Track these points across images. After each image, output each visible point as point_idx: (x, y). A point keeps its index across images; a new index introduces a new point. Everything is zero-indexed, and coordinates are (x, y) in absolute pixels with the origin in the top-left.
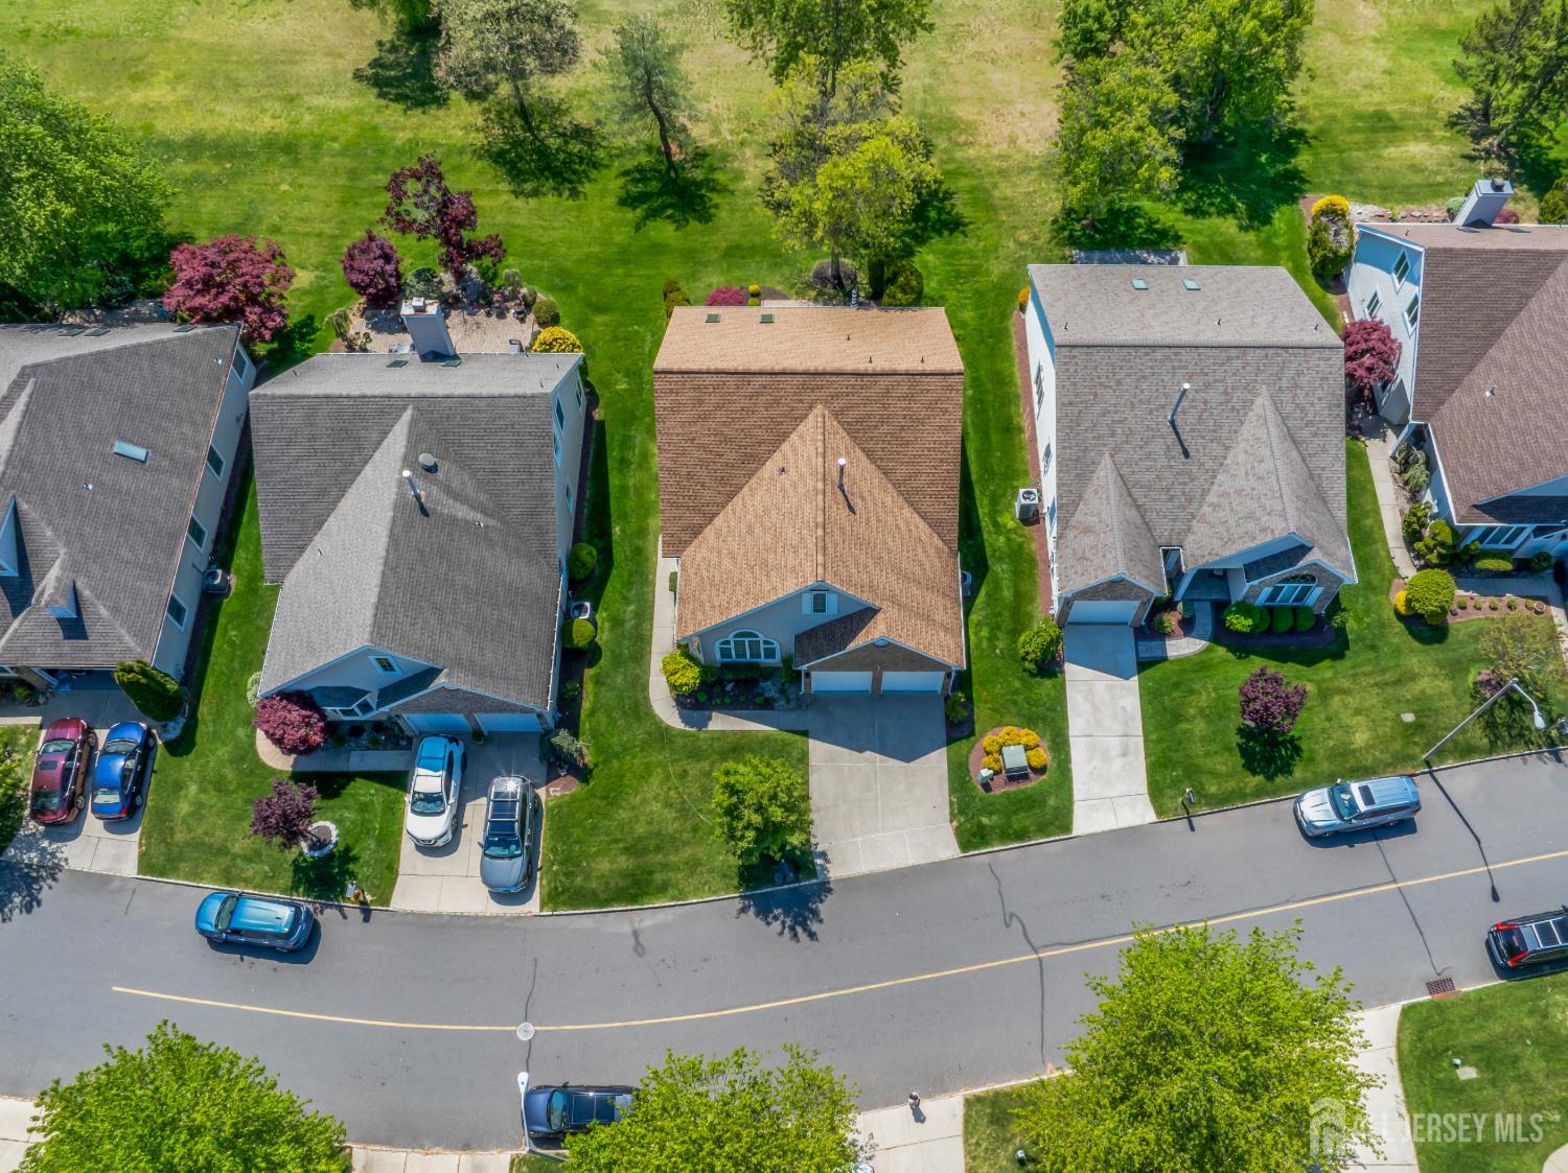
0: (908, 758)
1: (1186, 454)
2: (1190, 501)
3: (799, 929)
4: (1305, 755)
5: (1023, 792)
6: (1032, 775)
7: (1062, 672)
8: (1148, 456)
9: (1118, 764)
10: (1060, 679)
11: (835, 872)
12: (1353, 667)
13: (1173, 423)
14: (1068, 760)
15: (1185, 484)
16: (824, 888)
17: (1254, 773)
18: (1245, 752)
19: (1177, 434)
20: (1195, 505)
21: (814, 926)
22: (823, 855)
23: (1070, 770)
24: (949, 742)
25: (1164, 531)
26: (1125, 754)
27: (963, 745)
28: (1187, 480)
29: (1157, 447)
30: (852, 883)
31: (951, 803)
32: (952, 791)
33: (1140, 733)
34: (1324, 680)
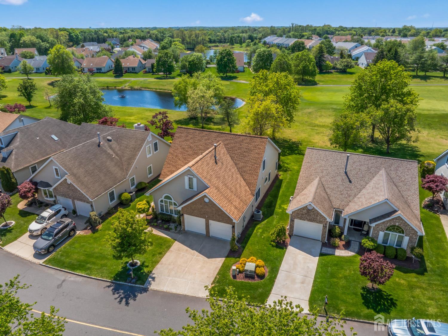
0: (208, 257)
1: (350, 182)
2: (350, 196)
3: (124, 300)
4: (398, 308)
5: (249, 283)
6: (256, 278)
7: (286, 248)
8: (335, 181)
9: (298, 286)
10: (284, 251)
11: (154, 286)
12: (429, 280)
13: (346, 173)
14: (275, 277)
15: (348, 191)
16: (146, 290)
17: (368, 308)
18: (363, 297)
19: (347, 176)
20: (351, 198)
21: (131, 301)
22: (153, 279)
23: (274, 281)
24: (228, 256)
25: (337, 204)
26: (303, 283)
27: (233, 260)
28: (349, 189)
29: (339, 179)
30: (156, 292)
31: (216, 278)
32: (219, 274)
33: (313, 277)
34: (411, 281)
